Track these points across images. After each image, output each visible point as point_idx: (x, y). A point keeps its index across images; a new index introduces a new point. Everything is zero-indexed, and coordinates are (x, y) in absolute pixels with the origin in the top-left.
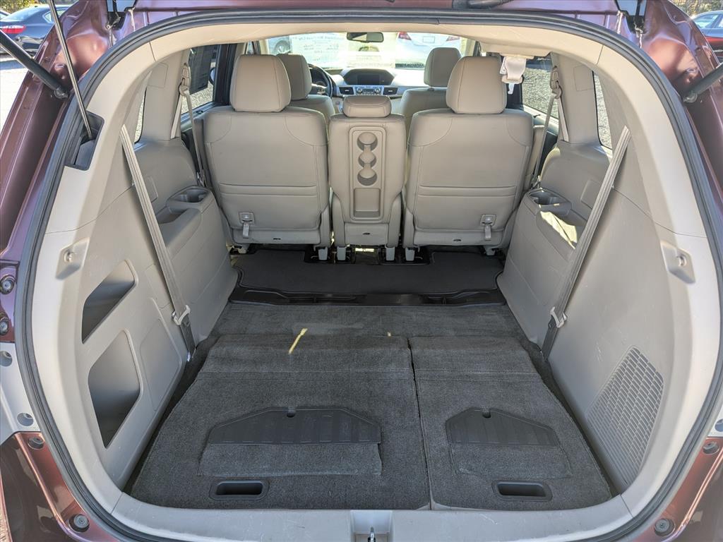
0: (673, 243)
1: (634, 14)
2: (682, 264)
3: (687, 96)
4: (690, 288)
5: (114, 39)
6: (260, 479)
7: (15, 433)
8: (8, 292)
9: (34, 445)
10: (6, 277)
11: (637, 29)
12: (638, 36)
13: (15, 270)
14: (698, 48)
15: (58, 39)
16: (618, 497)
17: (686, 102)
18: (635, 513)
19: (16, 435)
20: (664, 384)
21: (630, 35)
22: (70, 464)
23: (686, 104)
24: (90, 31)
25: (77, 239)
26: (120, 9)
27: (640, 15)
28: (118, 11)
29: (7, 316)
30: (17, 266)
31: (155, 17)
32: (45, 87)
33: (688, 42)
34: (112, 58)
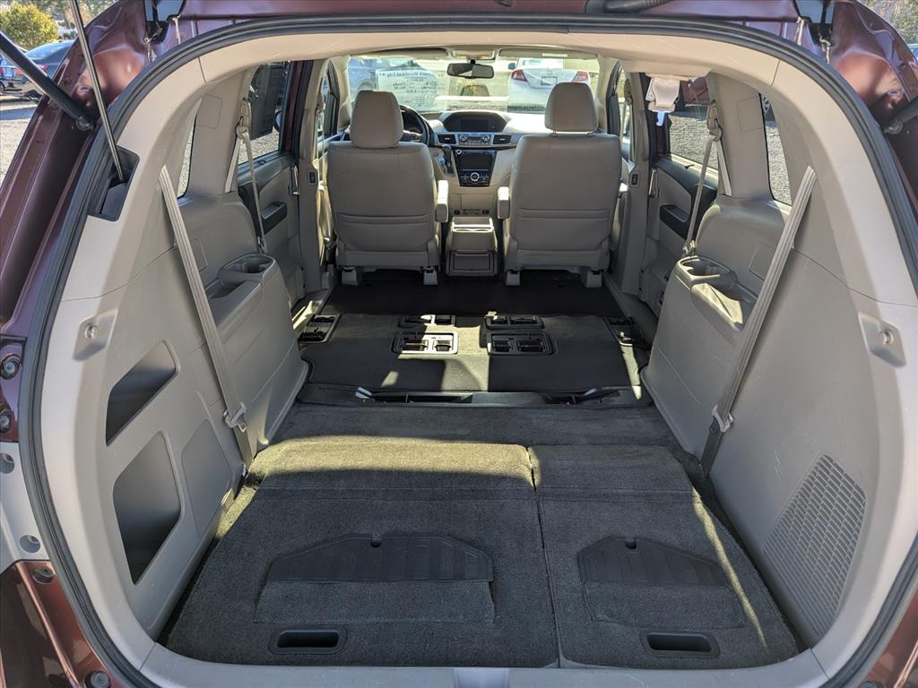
0: (875, 313)
1: (819, 22)
2: (887, 342)
3: (889, 125)
4: (899, 372)
5: (154, 56)
6: (336, 627)
7: (17, 562)
8: (11, 376)
9: (41, 578)
10: (7, 357)
11: (823, 41)
12: (824, 50)
13: (21, 347)
14: (903, 65)
15: (83, 56)
16: (807, 653)
17: (887, 134)
18: (831, 673)
19: (18, 565)
20: (867, 501)
21: (814, 48)
22: (88, 604)
23: (888, 137)
24: (124, 46)
25: (102, 309)
26: (162, 17)
27: (827, 22)
28: (160, 20)
29: (9, 408)
30: (24, 343)
31: (205, 27)
32: (64, 114)
33: (889, 57)
34: (150, 78)
